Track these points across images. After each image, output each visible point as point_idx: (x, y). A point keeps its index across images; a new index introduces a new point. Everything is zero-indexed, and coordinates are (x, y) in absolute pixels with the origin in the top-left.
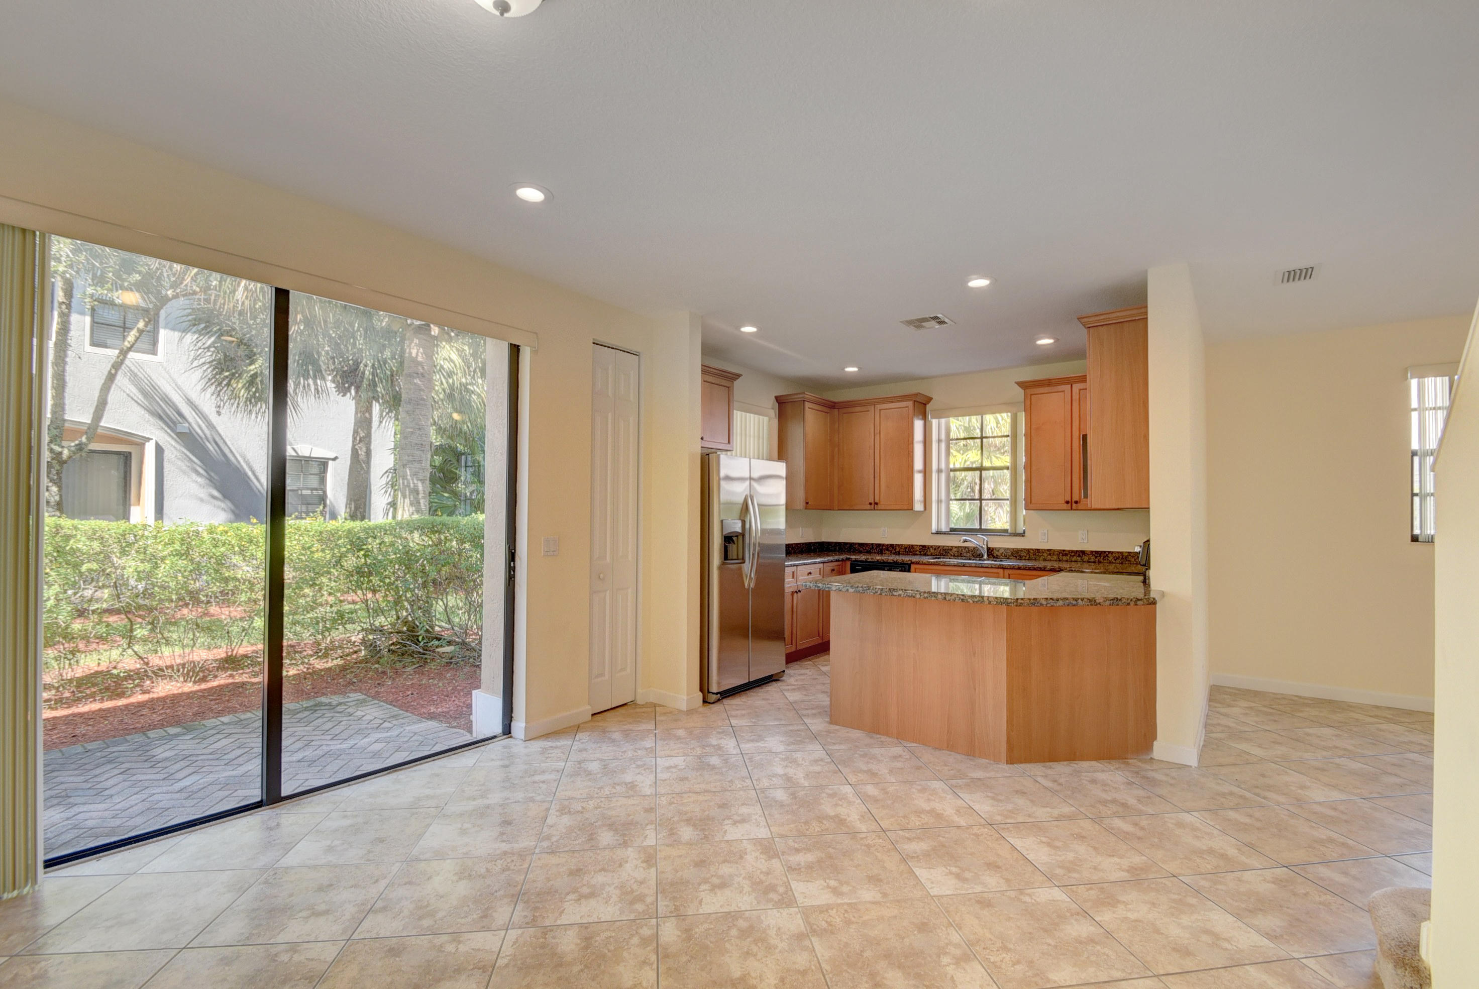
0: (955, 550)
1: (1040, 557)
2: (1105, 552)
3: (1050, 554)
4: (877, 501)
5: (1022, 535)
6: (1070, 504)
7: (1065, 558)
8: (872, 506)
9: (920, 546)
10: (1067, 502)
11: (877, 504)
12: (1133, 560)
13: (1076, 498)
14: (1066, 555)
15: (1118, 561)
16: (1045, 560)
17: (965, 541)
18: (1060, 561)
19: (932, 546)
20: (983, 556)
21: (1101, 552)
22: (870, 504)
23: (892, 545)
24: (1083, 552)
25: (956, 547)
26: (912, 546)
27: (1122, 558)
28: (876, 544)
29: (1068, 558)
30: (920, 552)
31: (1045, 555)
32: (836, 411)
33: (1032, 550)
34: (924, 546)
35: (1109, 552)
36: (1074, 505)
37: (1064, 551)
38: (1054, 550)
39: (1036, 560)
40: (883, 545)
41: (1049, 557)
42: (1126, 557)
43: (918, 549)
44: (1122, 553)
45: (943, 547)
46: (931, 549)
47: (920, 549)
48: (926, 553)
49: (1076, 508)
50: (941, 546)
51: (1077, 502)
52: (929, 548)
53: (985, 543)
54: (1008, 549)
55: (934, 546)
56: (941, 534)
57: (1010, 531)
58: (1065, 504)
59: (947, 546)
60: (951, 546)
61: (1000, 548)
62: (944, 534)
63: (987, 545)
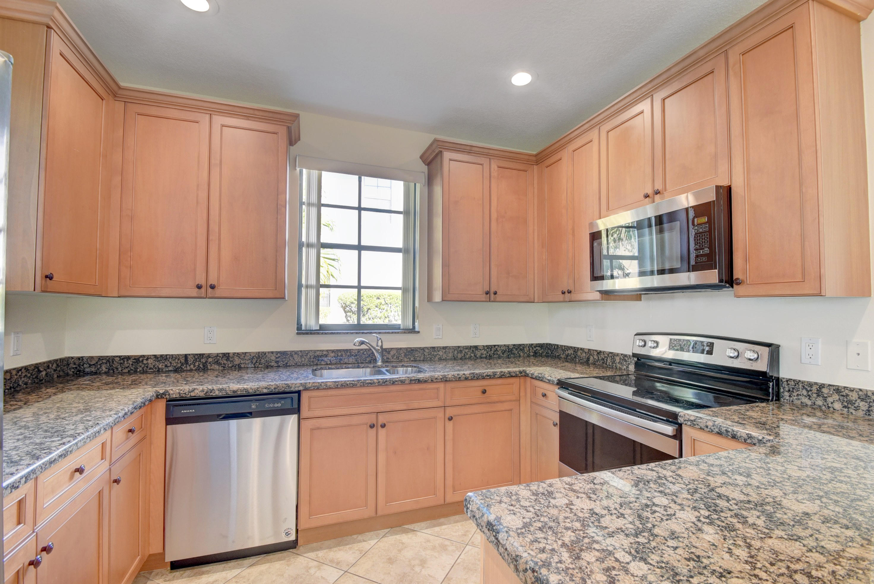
0: (333, 355)
1: (435, 356)
2: (495, 346)
3: (445, 353)
4: (212, 281)
5: (412, 331)
6: (488, 295)
7: (460, 355)
8: (203, 290)
9: (277, 353)
10: (486, 293)
11: (213, 287)
13: (493, 289)
14: (461, 351)
16: (440, 359)
17: (362, 343)
18: (455, 359)
19: (296, 353)
20: (375, 360)
21: (492, 346)
22: (199, 287)
23: (226, 356)
24: (476, 347)
25: (333, 351)
26: (265, 353)
27: (508, 351)
28: (194, 355)
29: (463, 355)
30: (277, 362)
31: (441, 353)
32: (119, 106)
33: (427, 348)
34: (284, 354)
35: (498, 346)
36: (492, 295)
37: (459, 347)
38: (449, 347)
39: (431, 360)
40: (209, 356)
41: (445, 356)
42: (512, 350)
43: (273, 358)
44: (508, 346)
45: (315, 351)
46: (296, 356)
47: (276, 358)
48: (287, 363)
49: (492, 299)
50: (311, 351)
51: (495, 293)
52: (292, 356)
53: (380, 344)
54: (401, 349)
55: (301, 351)
56: (311, 334)
57: (402, 327)
58: (485, 295)
59: (320, 351)
60: (327, 351)
61: (392, 349)
62: (314, 334)
63: (382, 346)
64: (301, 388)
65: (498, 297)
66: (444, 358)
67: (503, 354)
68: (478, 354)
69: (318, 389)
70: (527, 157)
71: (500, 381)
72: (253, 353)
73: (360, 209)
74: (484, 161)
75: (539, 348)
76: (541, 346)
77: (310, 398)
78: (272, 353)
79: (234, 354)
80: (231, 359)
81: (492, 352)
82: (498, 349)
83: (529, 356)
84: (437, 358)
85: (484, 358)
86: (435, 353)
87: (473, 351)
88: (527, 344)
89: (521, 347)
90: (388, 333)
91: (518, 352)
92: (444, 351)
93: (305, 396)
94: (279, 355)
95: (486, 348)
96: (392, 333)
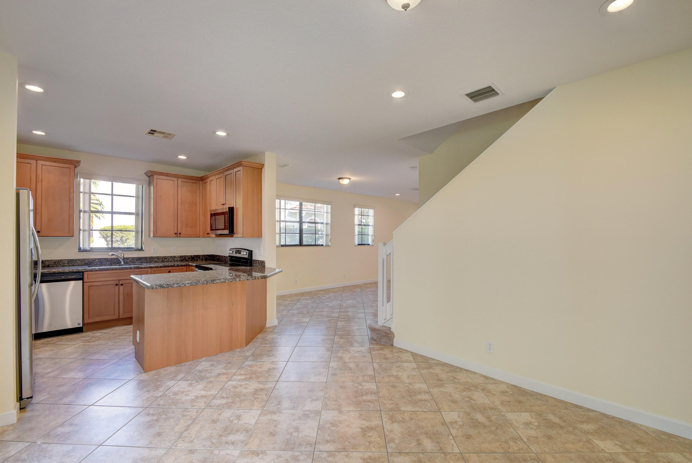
0: (98, 261)
2: (184, 256)
3: (158, 259)
5: (142, 249)
6: (177, 235)
7: (166, 260)
9: (68, 260)
10: (176, 234)
12: (196, 258)
13: (179, 232)
14: (166, 258)
15: (190, 259)
16: (155, 262)
18: (163, 262)
19: (78, 260)
20: (120, 263)
21: (183, 256)
24: (175, 257)
25: (98, 259)
26: (62, 260)
29: (167, 260)
30: (68, 264)
31: (156, 259)
33: (148, 257)
34: (72, 260)
35: (186, 256)
36: (179, 235)
37: (165, 257)
38: (160, 257)
39: (150, 262)
41: (158, 260)
42: (194, 257)
43: (66, 262)
44: (191, 256)
45: (88, 259)
46: (78, 261)
47: (68, 262)
48: (73, 264)
49: (178, 236)
50: (86, 259)
51: (180, 234)
52: (76, 261)
53: (122, 255)
54: (134, 258)
55: (81, 259)
56: (86, 251)
57: (135, 248)
58: (175, 234)
59: (91, 259)
60: (95, 259)
61: (129, 258)
62: (88, 251)
63: (123, 257)
64: (84, 271)
65: (182, 235)
66: (157, 261)
67: (189, 259)
68: (176, 260)
69: (92, 271)
70: (196, 178)
71: (177, 268)
72: (56, 260)
73: (112, 195)
74: (175, 179)
75: (208, 257)
76: (209, 256)
77: (88, 274)
78: (66, 260)
79: (45, 260)
80: (44, 263)
81: (183, 258)
82: (186, 257)
83: (202, 260)
84: (153, 261)
85: (178, 261)
86: (153, 259)
87: (173, 258)
88: (201, 255)
89: (198, 256)
90: (127, 251)
91: (197, 258)
92: (157, 258)
93: (86, 274)
94: (69, 261)
95: (180, 257)
96: (129, 251)
